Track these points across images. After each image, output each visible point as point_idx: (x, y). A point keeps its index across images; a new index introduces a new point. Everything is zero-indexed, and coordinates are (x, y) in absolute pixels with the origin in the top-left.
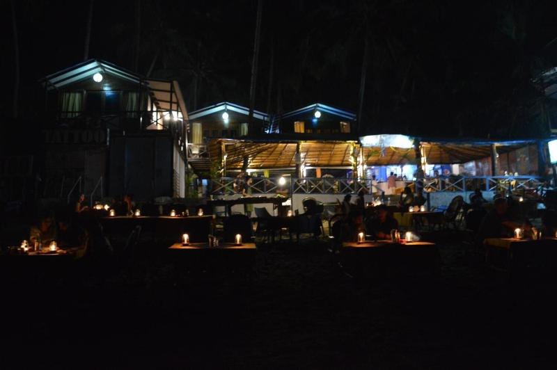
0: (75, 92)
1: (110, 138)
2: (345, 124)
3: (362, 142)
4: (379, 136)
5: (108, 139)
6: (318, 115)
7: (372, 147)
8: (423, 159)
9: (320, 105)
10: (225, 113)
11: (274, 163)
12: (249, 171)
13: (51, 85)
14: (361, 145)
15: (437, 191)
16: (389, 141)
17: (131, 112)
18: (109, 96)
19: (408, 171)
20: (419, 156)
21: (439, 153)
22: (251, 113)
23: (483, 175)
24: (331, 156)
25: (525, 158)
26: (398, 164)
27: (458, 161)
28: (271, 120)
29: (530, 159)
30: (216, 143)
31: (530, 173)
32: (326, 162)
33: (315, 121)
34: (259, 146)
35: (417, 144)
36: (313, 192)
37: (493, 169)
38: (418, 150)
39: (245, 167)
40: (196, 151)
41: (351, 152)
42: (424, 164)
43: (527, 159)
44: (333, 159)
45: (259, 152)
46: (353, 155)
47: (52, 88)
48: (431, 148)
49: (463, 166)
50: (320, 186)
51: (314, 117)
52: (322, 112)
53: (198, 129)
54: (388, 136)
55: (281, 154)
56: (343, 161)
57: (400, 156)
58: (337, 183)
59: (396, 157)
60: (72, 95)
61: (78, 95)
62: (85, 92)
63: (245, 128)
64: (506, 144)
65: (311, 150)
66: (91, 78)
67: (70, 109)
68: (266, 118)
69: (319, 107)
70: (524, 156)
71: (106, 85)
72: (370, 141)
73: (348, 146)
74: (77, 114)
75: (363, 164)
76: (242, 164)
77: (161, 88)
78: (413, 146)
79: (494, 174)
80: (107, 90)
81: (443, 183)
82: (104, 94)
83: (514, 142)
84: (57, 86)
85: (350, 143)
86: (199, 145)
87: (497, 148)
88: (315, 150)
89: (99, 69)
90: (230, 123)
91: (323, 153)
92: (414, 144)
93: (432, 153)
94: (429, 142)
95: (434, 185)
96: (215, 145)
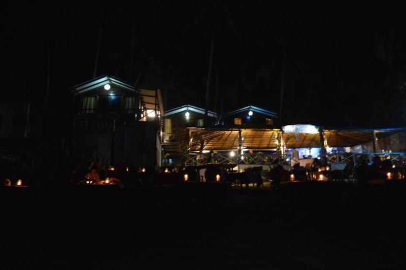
0: (91, 97)
1: (116, 126)
2: (269, 120)
3: (283, 130)
4: (295, 126)
5: (114, 127)
6: (251, 113)
7: (291, 133)
8: (326, 142)
9: (252, 107)
10: (187, 112)
11: (221, 146)
12: (204, 152)
13: (76, 91)
14: (283, 132)
15: (336, 163)
16: (302, 129)
17: (128, 109)
18: (114, 100)
19: (315, 152)
20: (322, 140)
21: (335, 139)
22: (206, 113)
23: (367, 152)
24: (261, 142)
25: (396, 141)
26: (307, 147)
27: (350, 145)
28: (219, 117)
29: (400, 142)
30: (185, 130)
31: (400, 151)
32: (257, 146)
33: (248, 118)
34: (212, 134)
35: (321, 131)
36: (250, 164)
37: (374, 148)
38: (321, 135)
39: (201, 149)
40: (167, 138)
41: (276, 137)
42: (326, 146)
43: (398, 141)
44: (262, 143)
45: (212, 138)
46: (277, 138)
47: (77, 93)
48: (330, 135)
49: (353, 148)
50: (255, 160)
51: (248, 115)
52: (254, 112)
53: (168, 123)
54: (301, 125)
55: (226, 139)
56: (269, 145)
57: (309, 140)
58: (267, 157)
59: (306, 142)
60: (89, 98)
61: (93, 99)
62: (98, 97)
63: (201, 122)
64: (382, 131)
65: (247, 137)
66: (102, 87)
67: (88, 108)
68: (215, 116)
69: (251, 108)
70: (396, 140)
71: (112, 92)
72: (289, 129)
73: (273, 133)
74: (92, 111)
75: (283, 146)
76: (200, 147)
77: (148, 94)
78: (318, 132)
79: (375, 152)
80: (112, 95)
81: (340, 158)
82: (111, 98)
83: (388, 129)
84: (80, 92)
85: (275, 131)
86: (169, 133)
87: (376, 133)
88: (250, 136)
89: (108, 82)
90: (191, 119)
91: (255, 139)
92: (319, 131)
93: (331, 139)
94: (329, 130)
95: (333, 158)
96: (184, 132)
